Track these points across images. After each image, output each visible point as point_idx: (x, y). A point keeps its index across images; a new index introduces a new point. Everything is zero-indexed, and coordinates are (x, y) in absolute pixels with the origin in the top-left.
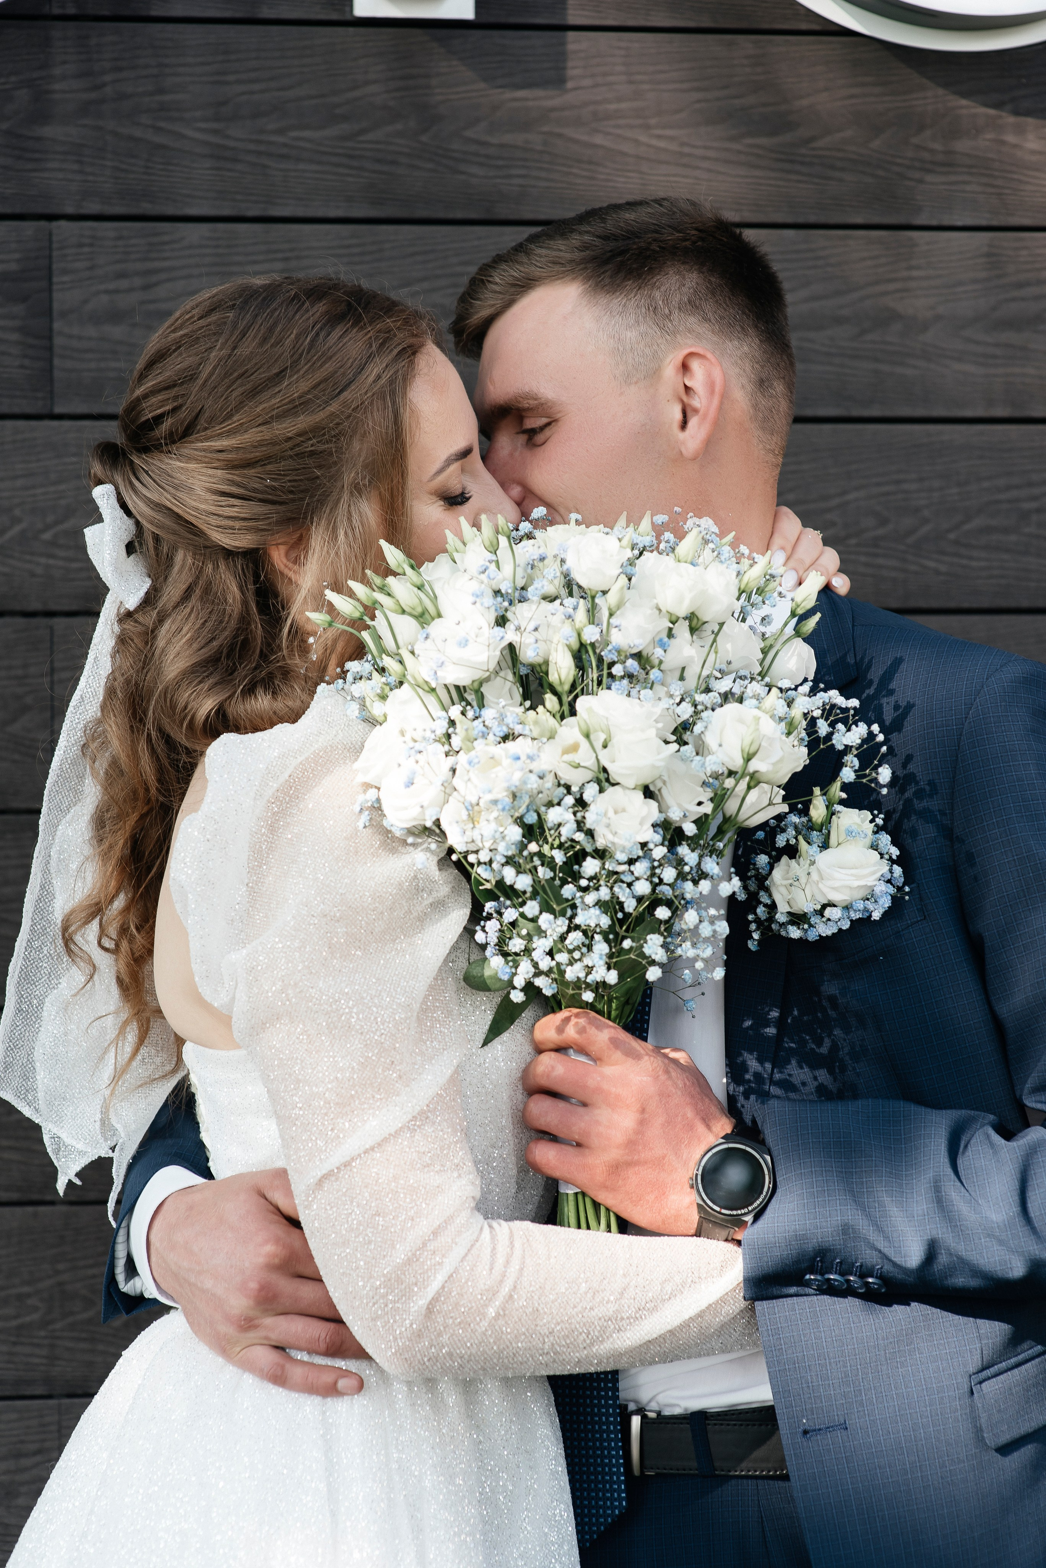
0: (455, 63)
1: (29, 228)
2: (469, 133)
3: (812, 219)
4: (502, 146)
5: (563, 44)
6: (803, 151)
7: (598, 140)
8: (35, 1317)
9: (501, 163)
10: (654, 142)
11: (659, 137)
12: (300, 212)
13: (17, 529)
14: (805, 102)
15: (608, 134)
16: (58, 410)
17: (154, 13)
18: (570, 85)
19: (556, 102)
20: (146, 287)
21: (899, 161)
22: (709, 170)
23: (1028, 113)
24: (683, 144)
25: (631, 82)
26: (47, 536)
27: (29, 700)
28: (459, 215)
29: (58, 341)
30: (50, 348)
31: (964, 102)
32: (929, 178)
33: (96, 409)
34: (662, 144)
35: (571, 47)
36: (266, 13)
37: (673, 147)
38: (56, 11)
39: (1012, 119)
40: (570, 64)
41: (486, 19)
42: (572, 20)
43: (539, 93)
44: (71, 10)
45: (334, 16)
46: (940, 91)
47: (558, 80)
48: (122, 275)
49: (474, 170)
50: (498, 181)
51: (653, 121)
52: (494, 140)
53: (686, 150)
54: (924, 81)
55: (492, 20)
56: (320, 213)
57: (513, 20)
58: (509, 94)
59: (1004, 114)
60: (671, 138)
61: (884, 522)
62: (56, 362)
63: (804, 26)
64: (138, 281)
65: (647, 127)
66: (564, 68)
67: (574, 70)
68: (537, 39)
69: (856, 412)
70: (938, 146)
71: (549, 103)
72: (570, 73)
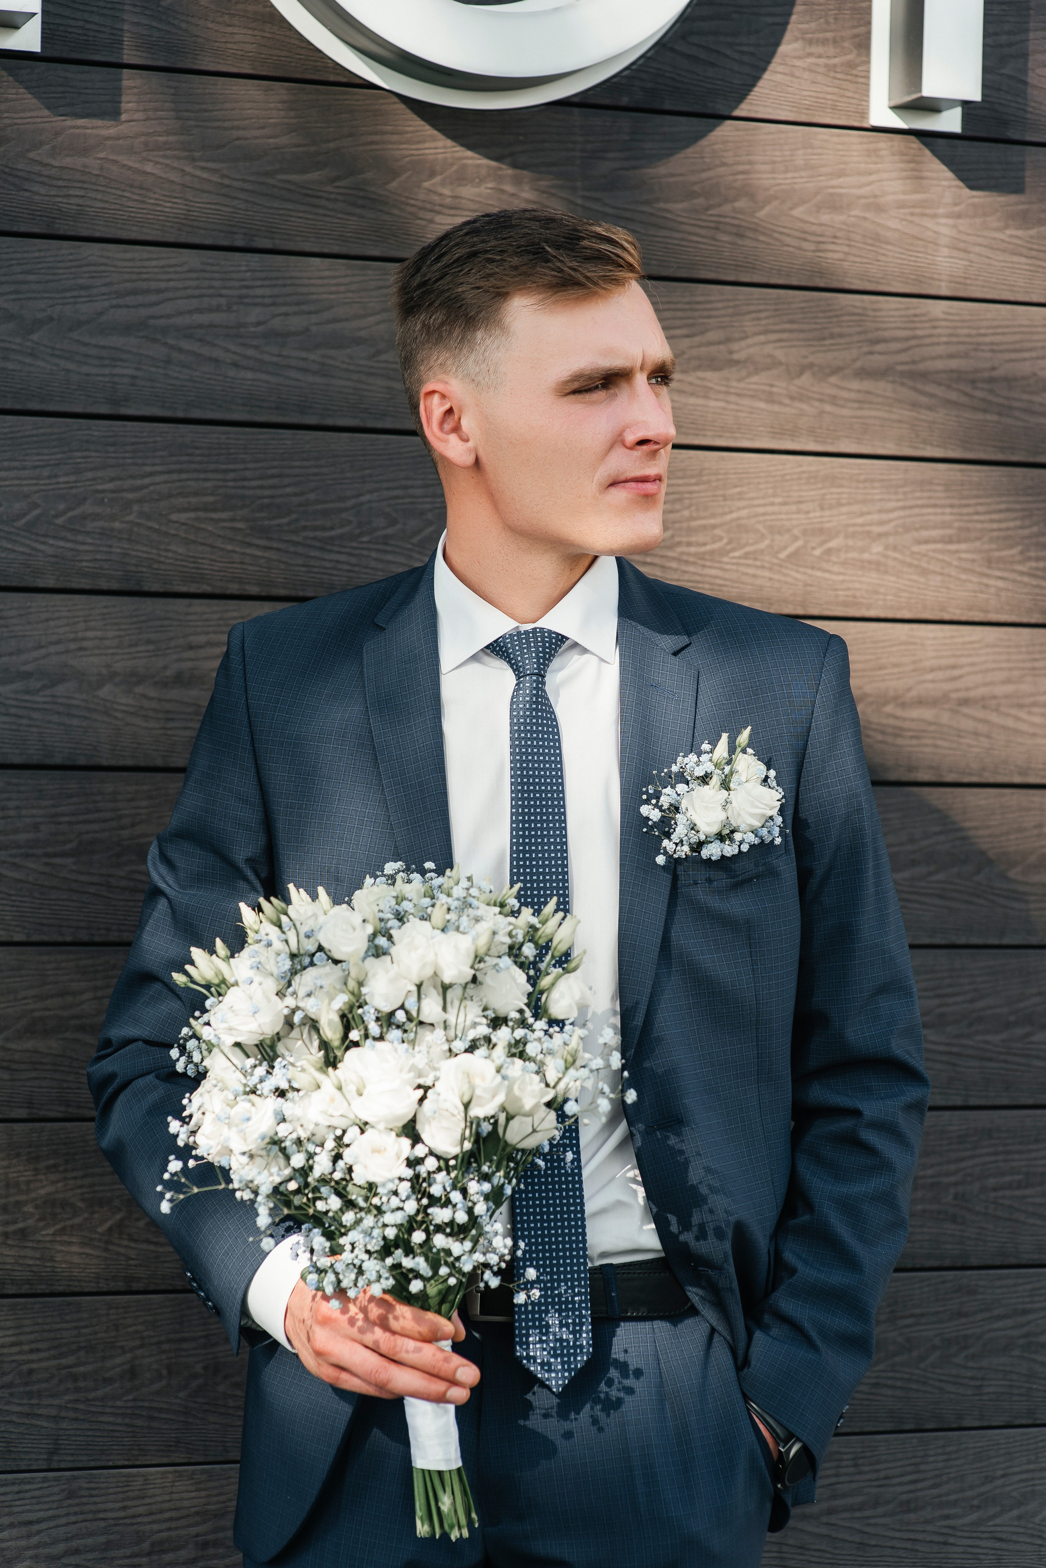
0: (22, 90)
2: (32, 155)
3: (336, 250)
4: (62, 168)
5: (120, 80)
6: (329, 188)
7: (149, 168)
9: (60, 183)
10: (198, 173)
11: (203, 168)
14: (331, 145)
15: (157, 163)
18: (124, 117)
19: (112, 131)
21: (413, 202)
22: (246, 201)
23: (523, 167)
24: (223, 176)
25: (178, 118)
28: (23, 228)
31: (469, 153)
34: (205, 175)
35: (125, 83)
37: (215, 178)
39: (510, 171)
40: (124, 98)
41: (48, 54)
42: (127, 59)
43: (99, 123)
46: (449, 143)
47: (114, 113)
49: (40, 189)
50: (60, 199)
51: (197, 154)
52: (56, 164)
53: (227, 182)
54: (435, 132)
55: (56, 54)
57: (74, 56)
58: (70, 122)
59: (503, 166)
60: (214, 171)
61: (393, 522)
63: (332, 78)
65: (194, 160)
66: (120, 102)
67: (129, 104)
68: (96, 75)
69: (370, 424)
70: (446, 191)
71: (105, 132)
72: (124, 106)
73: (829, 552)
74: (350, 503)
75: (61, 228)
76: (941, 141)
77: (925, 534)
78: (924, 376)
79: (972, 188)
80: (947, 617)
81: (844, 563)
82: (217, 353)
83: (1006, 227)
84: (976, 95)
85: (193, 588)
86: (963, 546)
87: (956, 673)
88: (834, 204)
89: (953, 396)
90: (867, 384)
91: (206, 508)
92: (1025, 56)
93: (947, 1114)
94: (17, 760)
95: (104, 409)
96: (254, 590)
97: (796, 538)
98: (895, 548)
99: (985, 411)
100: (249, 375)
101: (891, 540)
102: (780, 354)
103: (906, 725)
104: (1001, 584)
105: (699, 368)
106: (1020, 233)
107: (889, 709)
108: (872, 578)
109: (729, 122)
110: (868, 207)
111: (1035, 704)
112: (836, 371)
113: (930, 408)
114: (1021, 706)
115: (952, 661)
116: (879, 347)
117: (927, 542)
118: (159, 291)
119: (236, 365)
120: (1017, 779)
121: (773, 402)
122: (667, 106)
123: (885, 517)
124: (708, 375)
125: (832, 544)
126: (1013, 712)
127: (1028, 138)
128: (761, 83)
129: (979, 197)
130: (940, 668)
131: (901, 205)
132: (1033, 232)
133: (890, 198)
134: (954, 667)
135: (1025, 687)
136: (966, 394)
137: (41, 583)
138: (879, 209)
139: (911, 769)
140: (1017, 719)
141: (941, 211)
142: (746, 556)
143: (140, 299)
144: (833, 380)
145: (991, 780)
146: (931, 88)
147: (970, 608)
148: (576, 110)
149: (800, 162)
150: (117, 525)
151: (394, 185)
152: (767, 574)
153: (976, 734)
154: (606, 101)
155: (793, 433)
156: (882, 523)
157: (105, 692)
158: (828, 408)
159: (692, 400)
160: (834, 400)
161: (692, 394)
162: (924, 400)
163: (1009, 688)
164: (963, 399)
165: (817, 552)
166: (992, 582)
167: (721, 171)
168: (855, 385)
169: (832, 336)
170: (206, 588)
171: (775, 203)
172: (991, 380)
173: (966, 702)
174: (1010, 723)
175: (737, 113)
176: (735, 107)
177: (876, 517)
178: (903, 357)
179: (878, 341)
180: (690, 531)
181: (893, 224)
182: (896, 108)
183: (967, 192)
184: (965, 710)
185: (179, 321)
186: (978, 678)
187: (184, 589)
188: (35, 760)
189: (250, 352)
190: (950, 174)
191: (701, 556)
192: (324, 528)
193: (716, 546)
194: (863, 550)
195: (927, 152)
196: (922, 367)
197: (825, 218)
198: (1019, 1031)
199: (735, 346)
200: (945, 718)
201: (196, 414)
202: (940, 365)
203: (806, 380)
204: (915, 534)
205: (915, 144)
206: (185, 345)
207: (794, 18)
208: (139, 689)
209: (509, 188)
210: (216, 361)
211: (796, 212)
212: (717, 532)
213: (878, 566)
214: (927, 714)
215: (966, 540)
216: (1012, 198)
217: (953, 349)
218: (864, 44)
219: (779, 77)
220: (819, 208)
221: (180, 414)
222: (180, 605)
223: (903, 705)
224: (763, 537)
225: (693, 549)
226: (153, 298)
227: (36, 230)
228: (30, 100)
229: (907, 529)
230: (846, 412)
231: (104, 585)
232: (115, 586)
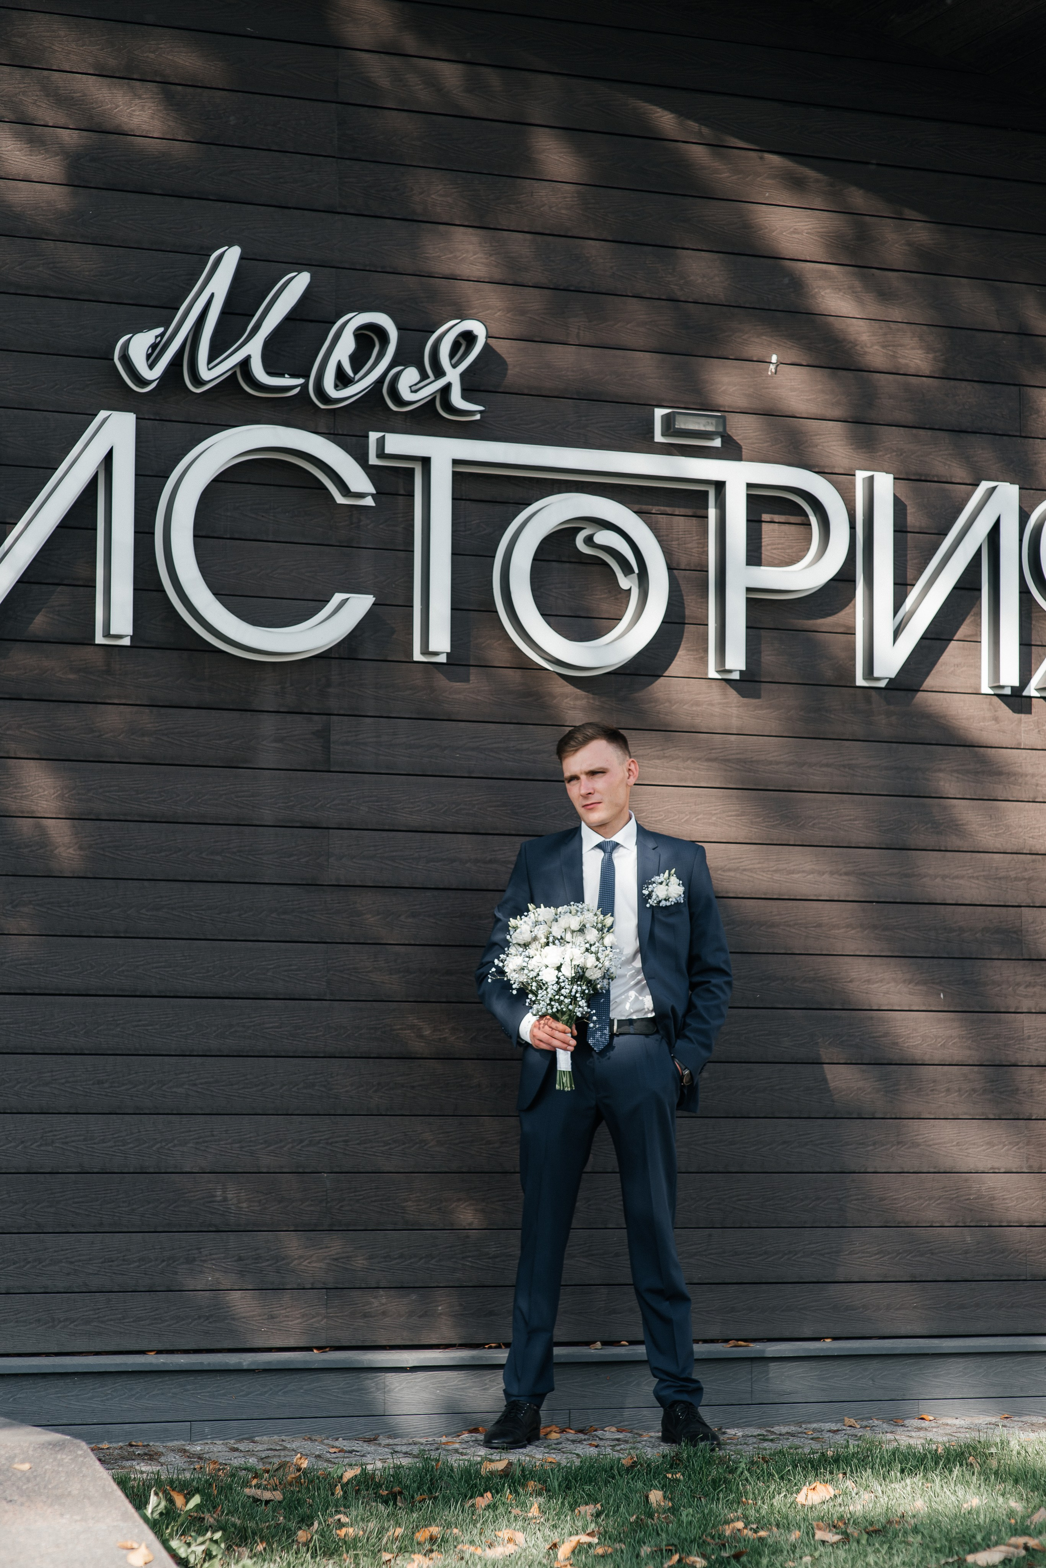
0: (440, 674)
1: (325, 717)
2: (444, 695)
3: (537, 723)
4: (453, 698)
6: (532, 703)
7: (479, 697)
8: (321, 1033)
9: (452, 703)
10: (496, 699)
11: (497, 697)
12: (398, 716)
13: (320, 804)
14: (535, 689)
15: (482, 696)
16: (332, 770)
17: (360, 657)
18: (471, 682)
19: (468, 686)
20: (356, 735)
22: (509, 707)
25: (488, 682)
26: (328, 806)
27: (323, 853)
28: (442, 718)
29: (332, 750)
30: (329, 752)
31: (579, 690)
32: (569, 712)
33: (342, 770)
35: (471, 671)
36: (389, 659)
38: (333, 656)
40: (471, 676)
41: (450, 663)
42: (472, 663)
43: (464, 684)
44: (337, 656)
45: (408, 660)
46: (572, 687)
47: (467, 680)
48: (349, 732)
49: (446, 705)
50: (452, 708)
51: (495, 693)
52: (451, 697)
54: (568, 684)
55: (454, 663)
56: (404, 716)
58: (455, 684)
60: (501, 698)
62: (331, 756)
63: (535, 667)
64: (354, 734)
65: (493, 695)
68: (462, 668)
69: (549, 779)
70: (572, 703)
71: (466, 687)
72: (471, 678)
73: (698, 819)
74: (543, 804)
75: (453, 718)
76: (733, 682)
77: (730, 813)
78: (728, 760)
79: (743, 697)
80: (738, 841)
81: (703, 823)
82: (501, 757)
83: (755, 710)
84: (744, 668)
85: (495, 832)
86: (743, 818)
87: (742, 860)
88: (697, 704)
89: (738, 767)
90: (710, 764)
91: (498, 806)
92: (760, 653)
93: (742, 1010)
94: (442, 887)
95: (466, 775)
96: (514, 832)
97: (687, 815)
98: (720, 818)
99: (749, 772)
100: (511, 763)
101: (719, 815)
102: (680, 754)
103: (725, 877)
104: (756, 830)
105: (654, 759)
106: (760, 712)
107: (719, 872)
108: (713, 828)
109: (662, 678)
110: (708, 705)
111: (768, 871)
112: (699, 759)
113: (731, 771)
114: (764, 872)
115: (740, 856)
116: (713, 751)
117: (731, 816)
118: (483, 737)
119: (506, 760)
120: (763, 896)
121: (678, 770)
122: (642, 673)
123: (716, 808)
124: (657, 761)
125: (699, 817)
126: (761, 873)
127: (762, 680)
128: (672, 664)
129: (745, 700)
130: (736, 859)
131: (719, 704)
132: (764, 711)
133: (716, 701)
134: (740, 858)
135: (764, 865)
136: (743, 766)
137: (448, 830)
138: (712, 705)
139: (727, 892)
140: (763, 876)
141: (733, 705)
142: (670, 821)
143: (477, 740)
144: (698, 762)
145: (754, 896)
146: (728, 666)
147: (746, 838)
148: (613, 676)
149: (685, 690)
150: (471, 812)
151: (555, 701)
152: (677, 827)
153: (749, 881)
154: (622, 672)
155: (686, 781)
156: (715, 810)
157: (468, 865)
158: (697, 771)
159: (652, 770)
160: (698, 769)
161: (652, 768)
162: (728, 768)
163: (760, 866)
164: (742, 768)
165: (694, 820)
166: (753, 830)
167: (660, 694)
168: (705, 764)
169: (698, 748)
170: (498, 832)
171: (678, 704)
172: (752, 762)
173: (745, 870)
174: (760, 877)
175: (664, 675)
176: (664, 672)
177: (714, 808)
178: (721, 755)
179: (713, 749)
180: (652, 813)
181: (717, 710)
182: (717, 672)
183: (742, 699)
184: (745, 873)
185: (489, 746)
186: (749, 862)
187: (492, 832)
188: (447, 887)
189: (511, 756)
190: (735, 693)
191: (656, 821)
192: (534, 812)
193: (660, 818)
194: (709, 819)
195: (728, 686)
196: (728, 757)
197: (694, 708)
198: (766, 982)
199: (665, 751)
200: (738, 875)
201: (495, 776)
202: (734, 757)
203: (689, 762)
204: (727, 814)
205: (724, 683)
206: (491, 754)
207: (683, 643)
208: (478, 864)
209: (591, 701)
210: (500, 759)
211: (685, 707)
212: (661, 813)
213: (714, 824)
214: (732, 874)
215: (744, 816)
216: (757, 700)
217: (738, 751)
218: (706, 650)
219: (678, 662)
220: (692, 705)
221: (490, 776)
222: (490, 837)
223: (724, 871)
224: (676, 815)
225: (653, 819)
226: (482, 739)
227: (445, 718)
228: (442, 677)
229: (724, 812)
230: (702, 773)
231: (467, 831)
232: (471, 831)
